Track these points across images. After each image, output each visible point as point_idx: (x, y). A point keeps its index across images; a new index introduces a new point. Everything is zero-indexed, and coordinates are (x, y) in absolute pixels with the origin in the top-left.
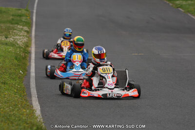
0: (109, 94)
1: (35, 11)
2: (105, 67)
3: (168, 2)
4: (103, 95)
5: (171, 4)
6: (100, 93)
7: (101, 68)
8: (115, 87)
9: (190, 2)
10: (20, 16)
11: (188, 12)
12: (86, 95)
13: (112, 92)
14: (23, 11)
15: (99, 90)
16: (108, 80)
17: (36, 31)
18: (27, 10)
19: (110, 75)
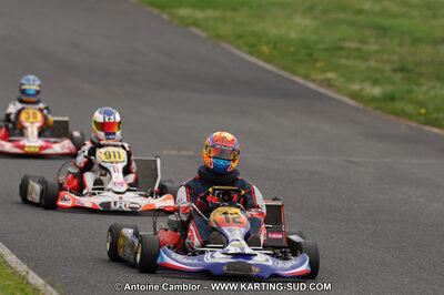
0: (115, 203)
2: (111, 149)
4: (101, 204)
6: (97, 201)
7: (103, 150)
8: (128, 190)
12: (69, 204)
13: (121, 198)
15: (94, 194)
16: (114, 175)
19: (121, 166)
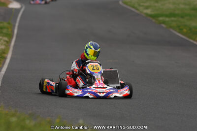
1: (17, 25)
3: (151, 19)
5: (154, 20)
9: (173, 19)
10: (2, 28)
11: (171, 27)
14: (5, 24)
17: (15, 42)
18: (9, 23)
